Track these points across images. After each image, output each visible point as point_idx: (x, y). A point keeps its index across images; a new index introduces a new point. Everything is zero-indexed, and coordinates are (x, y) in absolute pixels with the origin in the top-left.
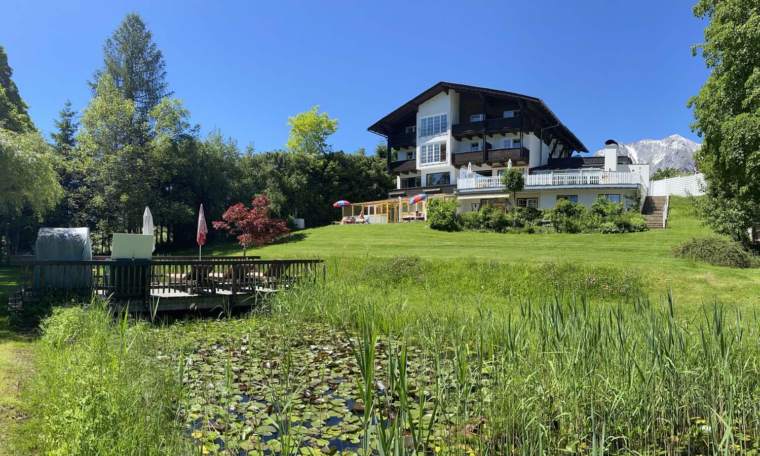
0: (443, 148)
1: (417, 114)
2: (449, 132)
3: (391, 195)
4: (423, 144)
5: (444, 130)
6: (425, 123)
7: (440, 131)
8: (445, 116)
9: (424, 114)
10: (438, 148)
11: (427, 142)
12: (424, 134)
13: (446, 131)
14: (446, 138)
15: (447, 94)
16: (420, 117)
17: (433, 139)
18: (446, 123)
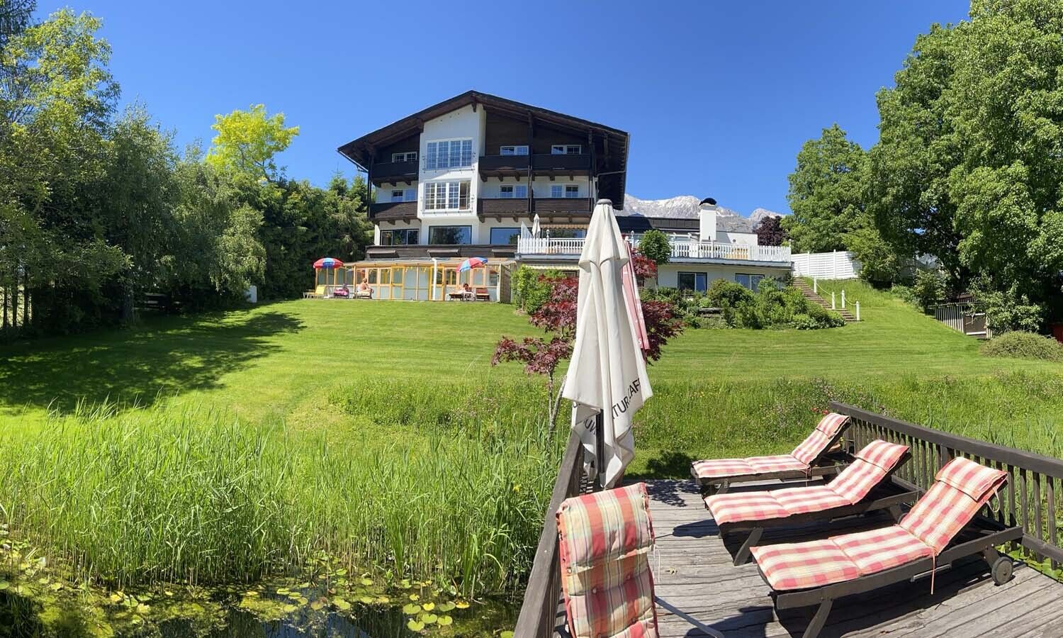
0: (465, 190)
1: (421, 135)
2: (476, 165)
3: (370, 254)
4: (430, 181)
5: (467, 162)
6: (435, 150)
7: (461, 164)
8: (470, 142)
9: (431, 136)
10: (457, 190)
11: (436, 179)
12: (431, 166)
13: (470, 164)
14: (471, 174)
15: (475, 110)
16: (426, 140)
17: (448, 174)
18: (470, 153)
